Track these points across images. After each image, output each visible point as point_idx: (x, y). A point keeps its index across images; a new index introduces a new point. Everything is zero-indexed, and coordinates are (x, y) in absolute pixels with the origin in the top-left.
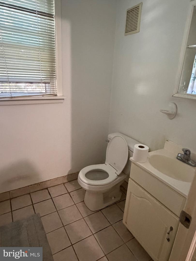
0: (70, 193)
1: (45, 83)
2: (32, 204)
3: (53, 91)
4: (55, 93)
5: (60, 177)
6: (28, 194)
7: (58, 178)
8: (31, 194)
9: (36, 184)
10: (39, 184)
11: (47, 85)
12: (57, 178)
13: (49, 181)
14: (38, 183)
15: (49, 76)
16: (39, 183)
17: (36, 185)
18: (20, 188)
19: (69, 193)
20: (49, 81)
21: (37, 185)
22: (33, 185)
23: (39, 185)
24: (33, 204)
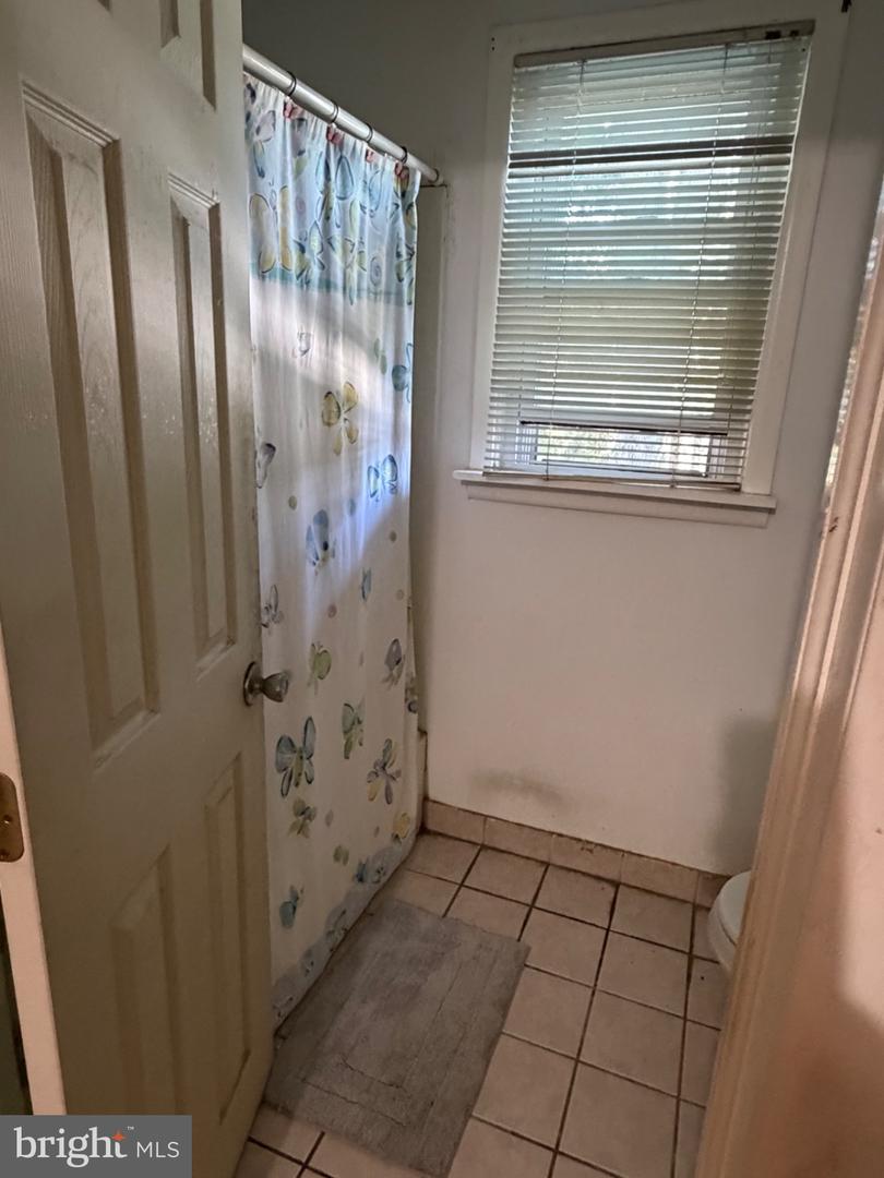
0: (695, 961)
1: (713, 435)
2: (530, 903)
3: (732, 471)
4: (738, 480)
5: (684, 867)
6: (542, 863)
7: (674, 864)
8: (550, 868)
9: (580, 840)
10: (589, 847)
11: (717, 442)
12: (669, 865)
13: (635, 858)
14: (588, 842)
15: (727, 406)
16: (591, 843)
17: (580, 845)
18: (523, 826)
19: (691, 957)
20: (724, 425)
21: (582, 849)
22: (567, 836)
23: (591, 851)
24: (532, 906)
